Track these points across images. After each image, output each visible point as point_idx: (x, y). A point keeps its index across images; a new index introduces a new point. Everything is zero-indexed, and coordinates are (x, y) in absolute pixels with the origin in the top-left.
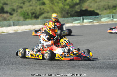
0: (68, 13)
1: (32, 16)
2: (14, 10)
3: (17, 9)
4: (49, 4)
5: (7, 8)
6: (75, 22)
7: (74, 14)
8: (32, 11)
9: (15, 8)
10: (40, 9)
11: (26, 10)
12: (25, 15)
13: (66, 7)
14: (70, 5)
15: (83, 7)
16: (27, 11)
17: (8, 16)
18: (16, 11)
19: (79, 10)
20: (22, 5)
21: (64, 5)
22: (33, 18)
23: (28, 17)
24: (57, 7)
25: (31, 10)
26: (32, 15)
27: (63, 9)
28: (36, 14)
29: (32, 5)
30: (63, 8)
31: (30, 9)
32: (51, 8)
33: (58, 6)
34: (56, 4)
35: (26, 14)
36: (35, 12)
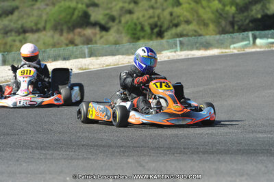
0: (232, 24)
1: (152, 32)
2: (113, 19)
3: (120, 16)
4: (190, 4)
5: (97, 15)
6: (236, 45)
7: (248, 24)
8: (152, 21)
9: (115, 13)
10: (171, 14)
11: (138, 19)
12: (135, 29)
13: (228, 8)
14: (237, 5)
15: (268, 9)
16: (142, 19)
17: (95, 34)
18: (117, 21)
19: (259, 16)
20: (132, 6)
21: (224, 5)
22: (154, 37)
23: (142, 34)
24: (208, 9)
25: (150, 17)
26: (152, 29)
27: (221, 14)
28: (161, 27)
29: (155, 6)
30: (220, 11)
31: (147, 16)
32: (194, 11)
33: (210, 7)
34: (204, 3)
35: (139, 28)
36: (159, 23)
